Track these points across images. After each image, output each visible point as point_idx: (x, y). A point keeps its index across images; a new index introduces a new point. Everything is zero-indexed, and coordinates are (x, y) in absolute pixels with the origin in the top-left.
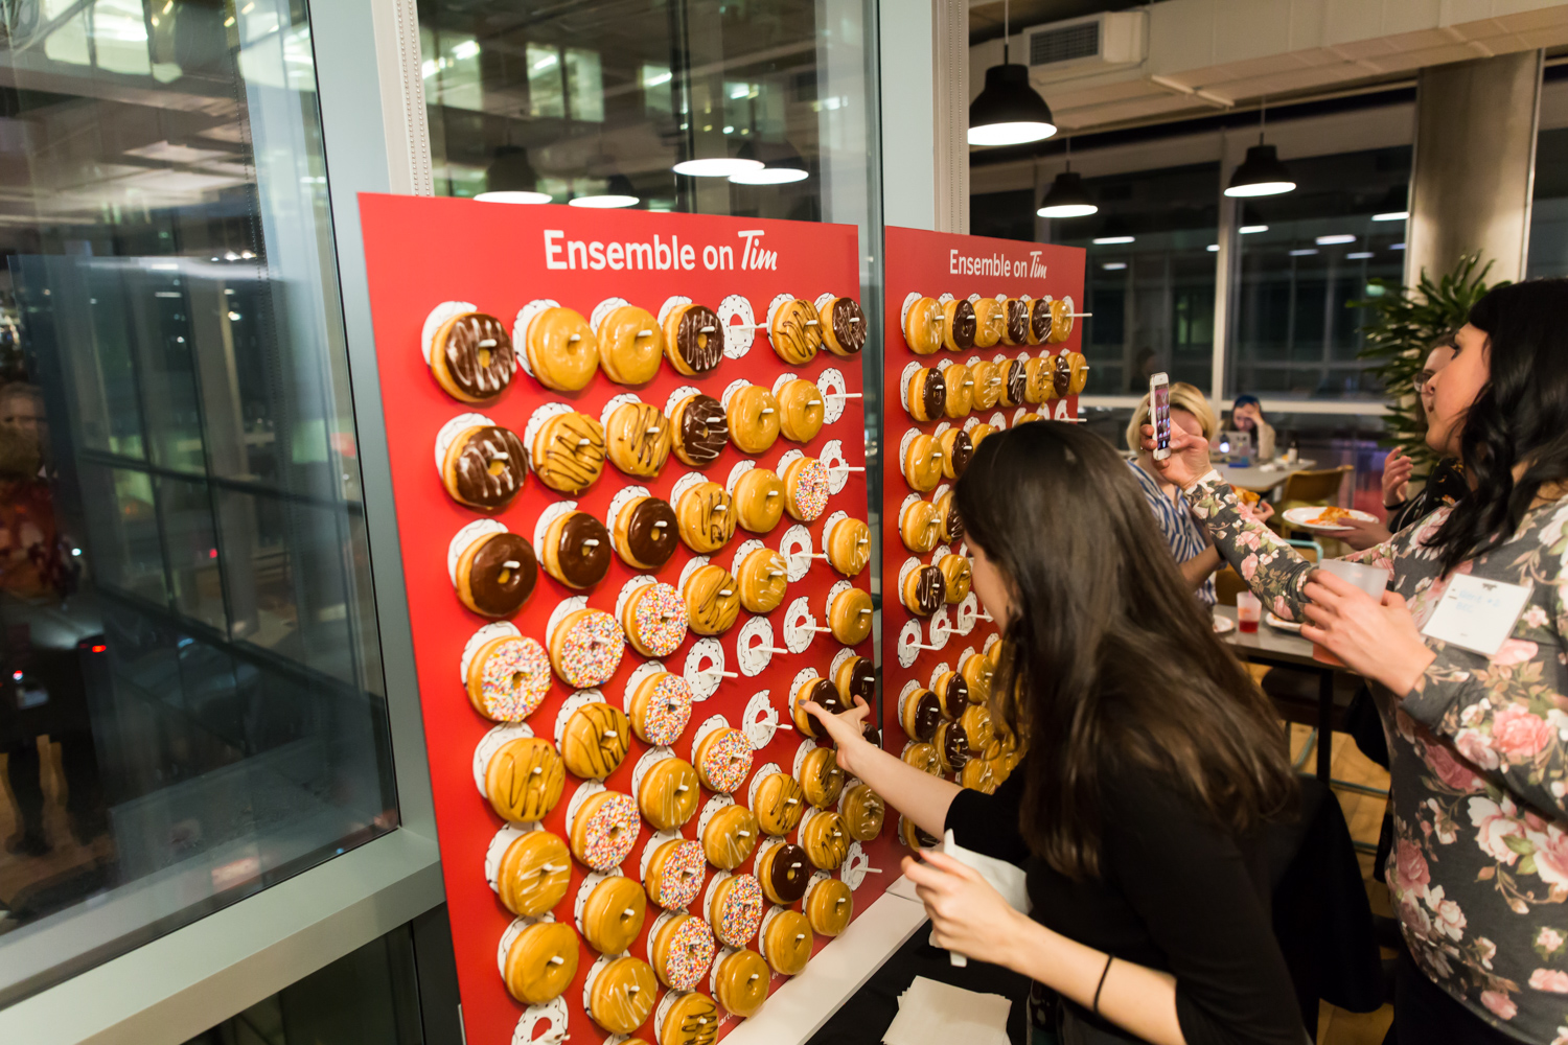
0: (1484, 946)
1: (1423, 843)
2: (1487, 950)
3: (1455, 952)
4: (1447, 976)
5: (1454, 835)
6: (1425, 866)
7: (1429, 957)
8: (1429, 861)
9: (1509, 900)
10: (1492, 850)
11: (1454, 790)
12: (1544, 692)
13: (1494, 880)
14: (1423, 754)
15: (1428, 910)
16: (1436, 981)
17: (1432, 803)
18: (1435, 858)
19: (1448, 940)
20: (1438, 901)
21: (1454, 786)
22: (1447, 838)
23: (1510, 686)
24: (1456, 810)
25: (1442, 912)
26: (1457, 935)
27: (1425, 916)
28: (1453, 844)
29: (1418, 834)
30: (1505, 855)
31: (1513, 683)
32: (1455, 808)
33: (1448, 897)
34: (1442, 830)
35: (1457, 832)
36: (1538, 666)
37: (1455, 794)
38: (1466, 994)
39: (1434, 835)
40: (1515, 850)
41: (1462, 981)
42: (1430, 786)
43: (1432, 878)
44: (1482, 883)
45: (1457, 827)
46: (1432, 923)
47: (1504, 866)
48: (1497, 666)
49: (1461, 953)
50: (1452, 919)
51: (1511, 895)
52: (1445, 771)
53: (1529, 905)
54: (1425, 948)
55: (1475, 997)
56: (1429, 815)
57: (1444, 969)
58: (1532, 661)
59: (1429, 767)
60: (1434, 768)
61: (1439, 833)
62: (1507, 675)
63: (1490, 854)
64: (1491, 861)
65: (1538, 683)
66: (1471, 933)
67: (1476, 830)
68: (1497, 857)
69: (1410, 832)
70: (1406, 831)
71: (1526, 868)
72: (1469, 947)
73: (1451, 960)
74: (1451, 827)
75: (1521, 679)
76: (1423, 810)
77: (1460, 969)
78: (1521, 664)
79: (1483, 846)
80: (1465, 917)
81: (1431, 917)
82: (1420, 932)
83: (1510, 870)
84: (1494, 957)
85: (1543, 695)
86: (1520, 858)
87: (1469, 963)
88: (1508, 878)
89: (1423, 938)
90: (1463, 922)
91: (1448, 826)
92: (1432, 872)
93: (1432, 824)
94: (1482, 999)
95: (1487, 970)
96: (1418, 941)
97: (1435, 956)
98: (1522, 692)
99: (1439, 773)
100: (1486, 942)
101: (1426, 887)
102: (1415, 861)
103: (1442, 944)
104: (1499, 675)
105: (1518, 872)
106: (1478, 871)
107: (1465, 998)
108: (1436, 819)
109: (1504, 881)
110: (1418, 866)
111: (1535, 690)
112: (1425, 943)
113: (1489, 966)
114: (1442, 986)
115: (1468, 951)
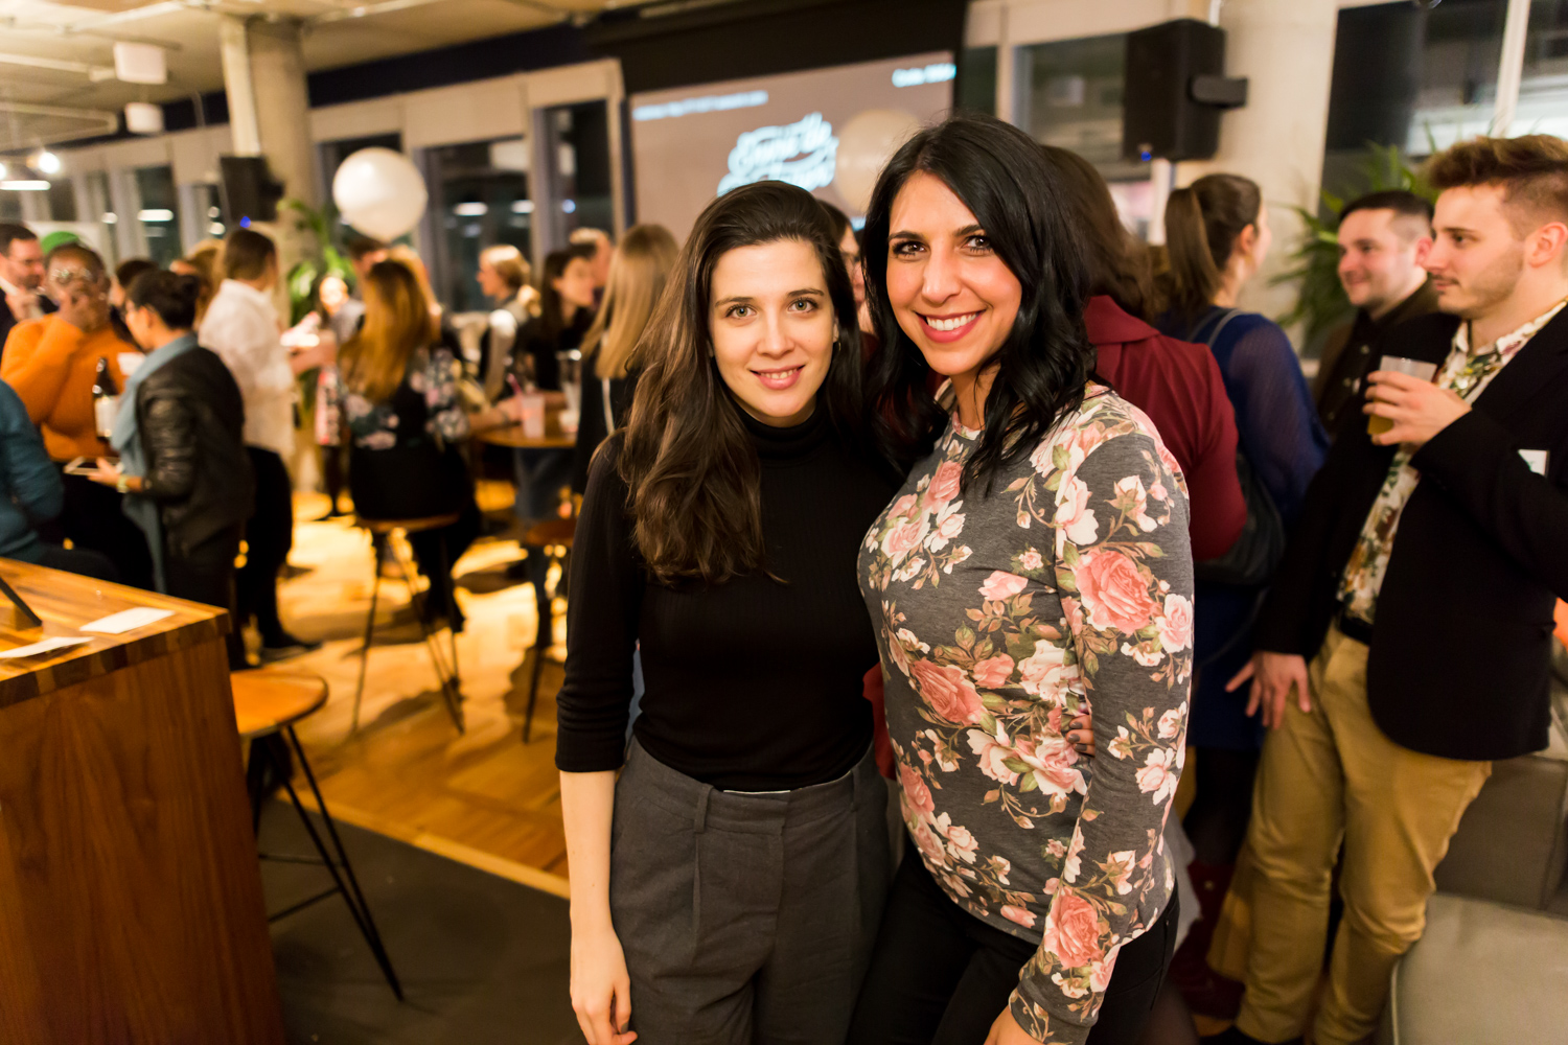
0: (999, 864)
1: (922, 771)
2: (1001, 867)
3: (971, 874)
4: (967, 896)
5: (957, 763)
6: (928, 793)
7: (947, 879)
8: (932, 789)
9: (1015, 818)
10: (995, 774)
11: (953, 723)
12: (1031, 624)
13: (1000, 801)
14: (918, 688)
15: (939, 835)
16: (956, 901)
17: (930, 734)
18: (937, 786)
19: (963, 864)
20: (946, 828)
21: (951, 719)
22: (949, 767)
23: (1004, 622)
24: (956, 741)
25: (952, 837)
26: (971, 858)
27: (939, 842)
28: (957, 771)
29: (917, 762)
30: (1008, 777)
31: (1006, 618)
32: (955, 739)
33: (955, 823)
34: (943, 759)
35: (958, 760)
36: (1027, 599)
37: (954, 727)
38: (987, 910)
39: (935, 765)
40: (1015, 771)
41: (982, 899)
42: (927, 717)
43: (936, 805)
44: (988, 805)
45: (959, 757)
46: (946, 849)
47: (1008, 787)
48: (991, 602)
49: (977, 874)
50: (964, 844)
51: (1017, 814)
52: (942, 706)
53: (1033, 820)
54: (942, 872)
55: (995, 911)
56: (928, 745)
57: (962, 890)
58: (1023, 593)
59: (926, 701)
60: (930, 702)
61: (940, 762)
62: (1000, 612)
63: (994, 778)
64: (996, 785)
65: (1029, 616)
66: (984, 853)
67: (979, 757)
68: (1000, 780)
69: (908, 759)
70: (904, 756)
71: (1028, 785)
72: (984, 867)
73: (967, 881)
74: (953, 756)
75: (1013, 614)
76: (919, 739)
77: (977, 889)
78: (1013, 597)
79: (986, 772)
80: (976, 839)
81: (944, 843)
82: (936, 858)
83: (1012, 789)
84: (1009, 873)
85: (1031, 627)
86: (1022, 776)
87: (986, 882)
88: (1012, 798)
89: (939, 864)
90: (975, 845)
91: (950, 755)
92: (935, 799)
93: (932, 753)
94: (1002, 913)
95: (1005, 887)
96: (935, 866)
97: (952, 880)
98: (1014, 627)
99: (937, 708)
100: (1000, 859)
101: (932, 815)
102: (918, 788)
103: (958, 867)
104: (994, 613)
105: (1021, 791)
106: (984, 795)
107: (986, 913)
108: (936, 748)
109: (1009, 801)
110: (922, 793)
111: (1026, 623)
112: (942, 868)
113: (1006, 882)
114: (963, 906)
115: (983, 871)
